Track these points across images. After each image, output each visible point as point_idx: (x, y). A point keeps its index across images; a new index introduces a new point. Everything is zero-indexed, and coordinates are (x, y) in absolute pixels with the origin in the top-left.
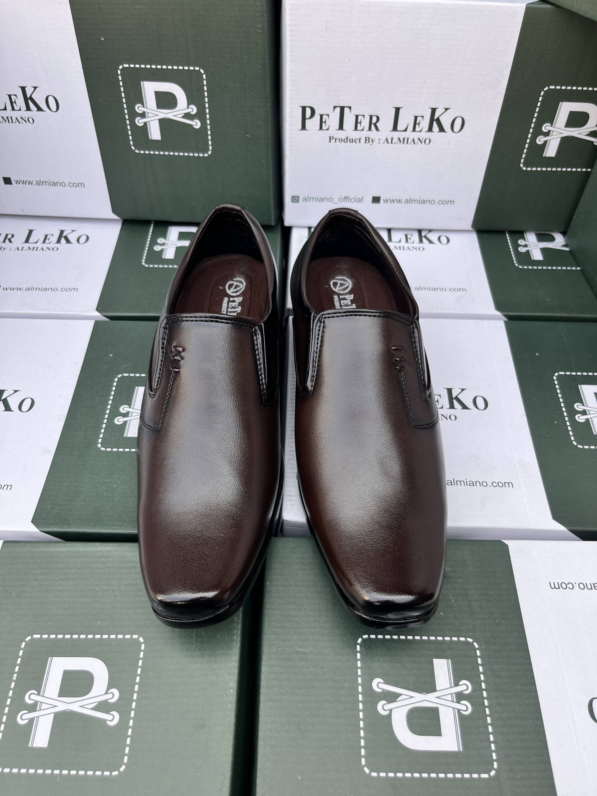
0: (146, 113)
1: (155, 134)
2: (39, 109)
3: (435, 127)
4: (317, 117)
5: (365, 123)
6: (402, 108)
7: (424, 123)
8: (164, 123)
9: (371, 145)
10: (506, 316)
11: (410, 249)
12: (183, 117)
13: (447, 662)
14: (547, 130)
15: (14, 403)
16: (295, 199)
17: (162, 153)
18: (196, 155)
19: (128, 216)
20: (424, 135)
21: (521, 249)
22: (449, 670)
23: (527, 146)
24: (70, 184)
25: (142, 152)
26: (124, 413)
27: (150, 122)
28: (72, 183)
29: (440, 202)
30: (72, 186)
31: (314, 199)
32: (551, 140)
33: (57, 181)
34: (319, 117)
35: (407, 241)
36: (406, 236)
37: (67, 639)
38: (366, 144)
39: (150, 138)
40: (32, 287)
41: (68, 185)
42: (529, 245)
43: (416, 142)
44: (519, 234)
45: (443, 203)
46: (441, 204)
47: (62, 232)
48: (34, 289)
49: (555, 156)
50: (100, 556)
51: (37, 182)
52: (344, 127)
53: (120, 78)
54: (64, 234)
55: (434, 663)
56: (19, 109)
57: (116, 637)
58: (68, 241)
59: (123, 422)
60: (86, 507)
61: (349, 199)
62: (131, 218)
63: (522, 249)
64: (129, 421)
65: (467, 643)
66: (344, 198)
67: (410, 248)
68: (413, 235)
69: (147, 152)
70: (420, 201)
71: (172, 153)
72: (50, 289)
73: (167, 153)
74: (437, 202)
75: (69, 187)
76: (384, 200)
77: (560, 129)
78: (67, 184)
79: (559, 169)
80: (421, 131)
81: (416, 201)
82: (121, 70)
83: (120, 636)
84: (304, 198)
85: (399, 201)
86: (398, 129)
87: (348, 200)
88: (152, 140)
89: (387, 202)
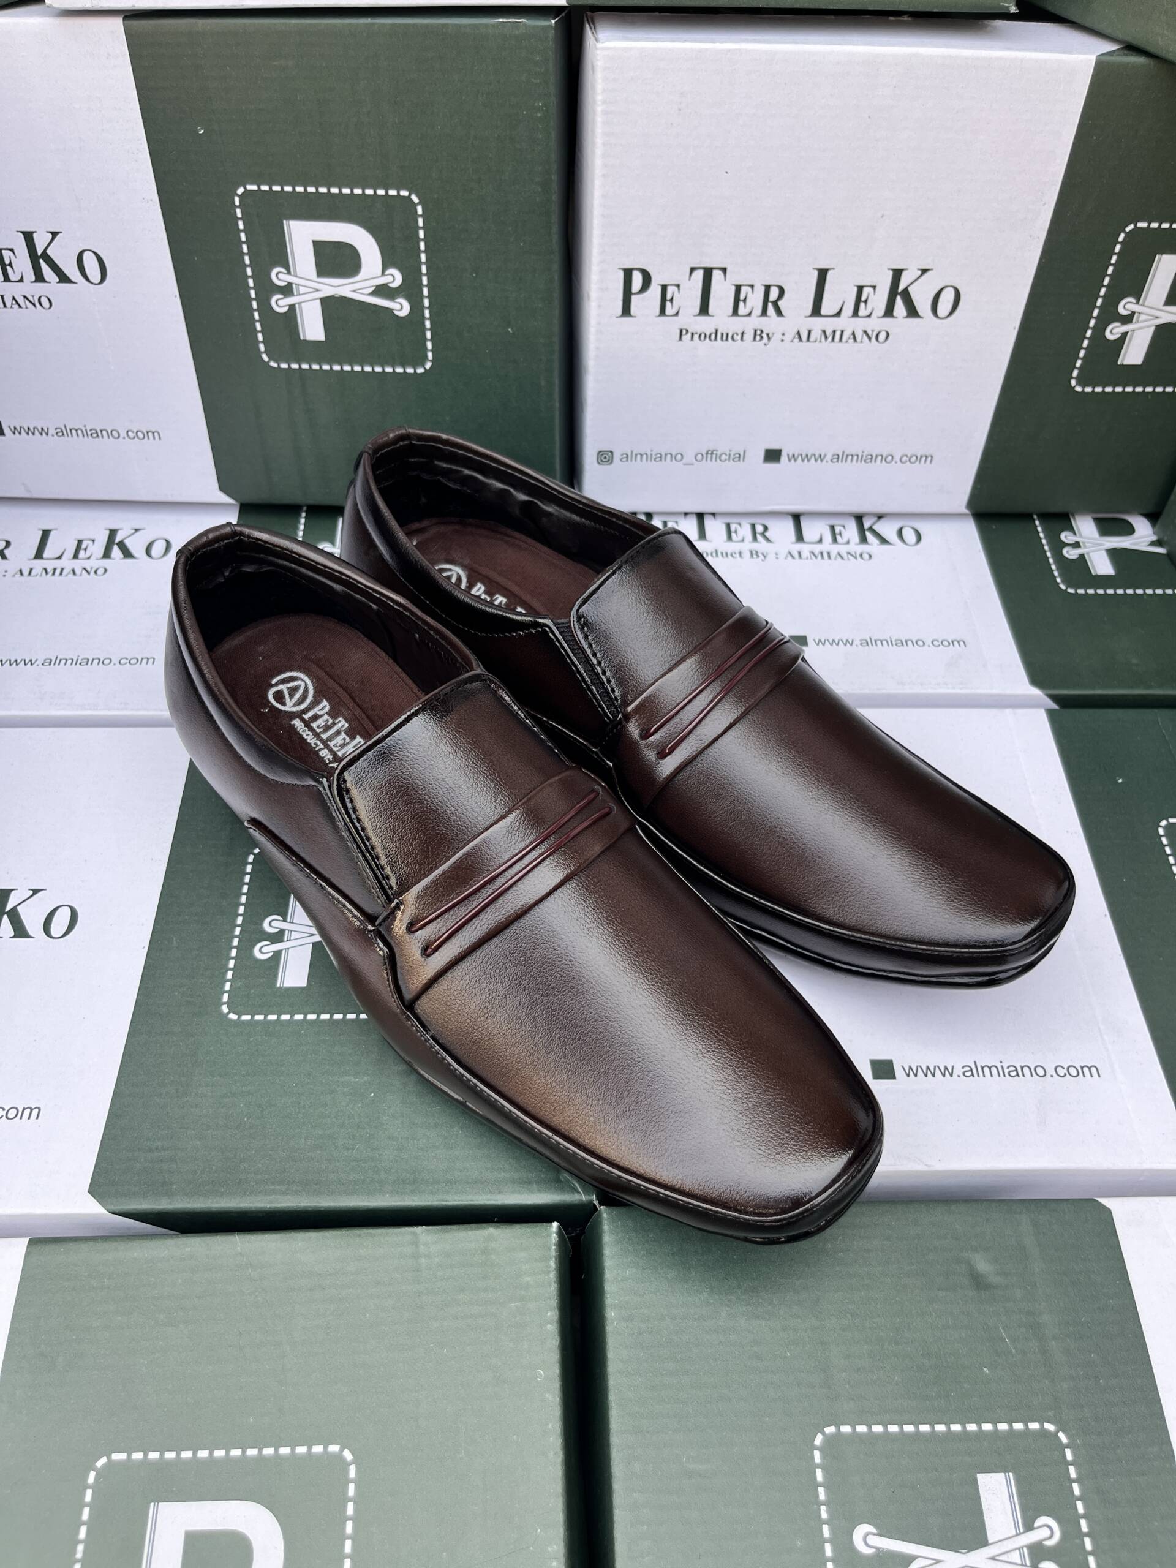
0: (294, 286)
1: (313, 328)
2: (63, 278)
3: (900, 307)
4: (655, 291)
5: (755, 300)
6: (833, 269)
7: (878, 301)
8: (332, 307)
9: (765, 344)
10: (1053, 698)
11: (842, 558)
12: (373, 294)
13: (1006, 1479)
14: (1128, 310)
15: (32, 918)
16: (605, 457)
17: (326, 367)
18: (399, 370)
19: (253, 497)
20: (876, 323)
21: (1067, 552)
22: (1011, 1496)
23: (1085, 343)
24: (130, 433)
25: (284, 366)
26: (274, 934)
27: (303, 304)
28: (133, 432)
29: (905, 459)
30: (134, 438)
31: (645, 456)
32: (1136, 331)
33: (102, 428)
34: (659, 289)
35: (835, 540)
36: (832, 528)
37: (186, 1462)
38: (755, 343)
39: (302, 338)
40: (57, 658)
41: (126, 436)
42: (1084, 543)
43: (859, 339)
44: (1061, 520)
45: (910, 460)
46: (906, 462)
47: (113, 533)
48: (61, 660)
49: (1142, 364)
50: (244, 1263)
51: (59, 430)
52: (711, 310)
53: (239, 213)
54: (117, 540)
55: (979, 1483)
56: (19, 278)
57: (293, 1450)
58: (127, 553)
59: (272, 954)
60: (205, 1153)
61: (716, 455)
62: (260, 502)
63: (1070, 553)
64: (284, 951)
65: (1043, 1432)
66: (707, 454)
67: (842, 555)
68: (846, 527)
69: (295, 366)
70: (862, 456)
71: (347, 368)
72: (96, 661)
73: (337, 368)
74: (897, 458)
75: (127, 438)
76: (788, 455)
77: (1156, 309)
78: (123, 434)
79: (1149, 389)
80: (869, 316)
81: (855, 457)
82: (241, 196)
83: (301, 1450)
84: (622, 455)
85: (821, 458)
86: (823, 312)
87: (714, 456)
88: (306, 341)
89: (795, 460)
